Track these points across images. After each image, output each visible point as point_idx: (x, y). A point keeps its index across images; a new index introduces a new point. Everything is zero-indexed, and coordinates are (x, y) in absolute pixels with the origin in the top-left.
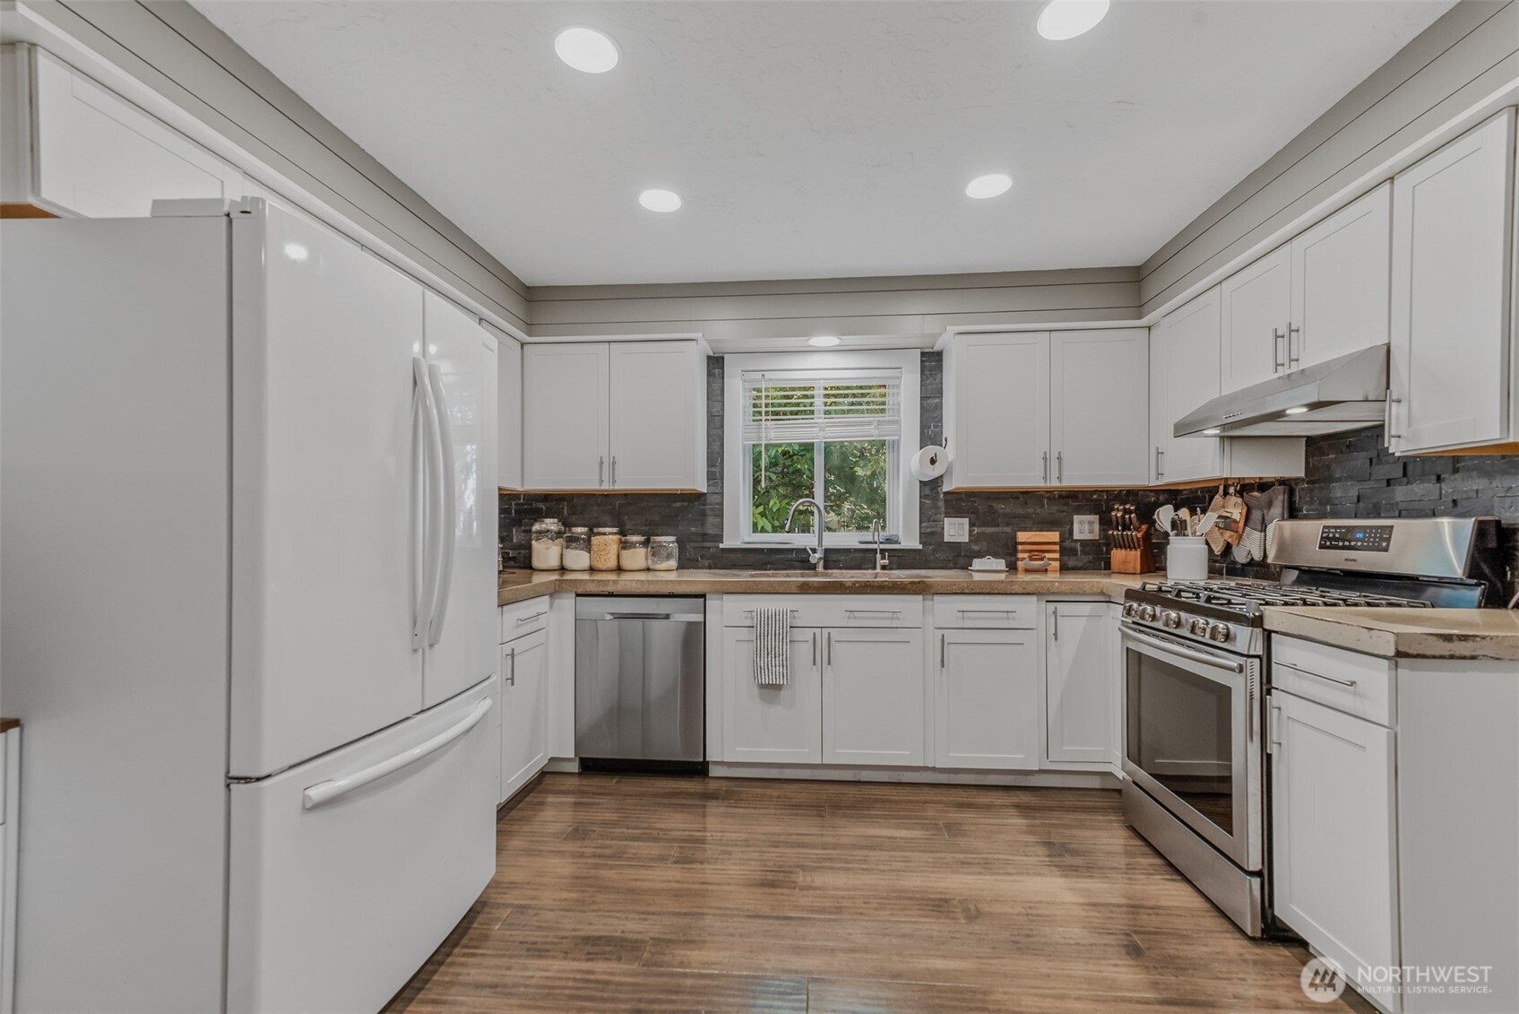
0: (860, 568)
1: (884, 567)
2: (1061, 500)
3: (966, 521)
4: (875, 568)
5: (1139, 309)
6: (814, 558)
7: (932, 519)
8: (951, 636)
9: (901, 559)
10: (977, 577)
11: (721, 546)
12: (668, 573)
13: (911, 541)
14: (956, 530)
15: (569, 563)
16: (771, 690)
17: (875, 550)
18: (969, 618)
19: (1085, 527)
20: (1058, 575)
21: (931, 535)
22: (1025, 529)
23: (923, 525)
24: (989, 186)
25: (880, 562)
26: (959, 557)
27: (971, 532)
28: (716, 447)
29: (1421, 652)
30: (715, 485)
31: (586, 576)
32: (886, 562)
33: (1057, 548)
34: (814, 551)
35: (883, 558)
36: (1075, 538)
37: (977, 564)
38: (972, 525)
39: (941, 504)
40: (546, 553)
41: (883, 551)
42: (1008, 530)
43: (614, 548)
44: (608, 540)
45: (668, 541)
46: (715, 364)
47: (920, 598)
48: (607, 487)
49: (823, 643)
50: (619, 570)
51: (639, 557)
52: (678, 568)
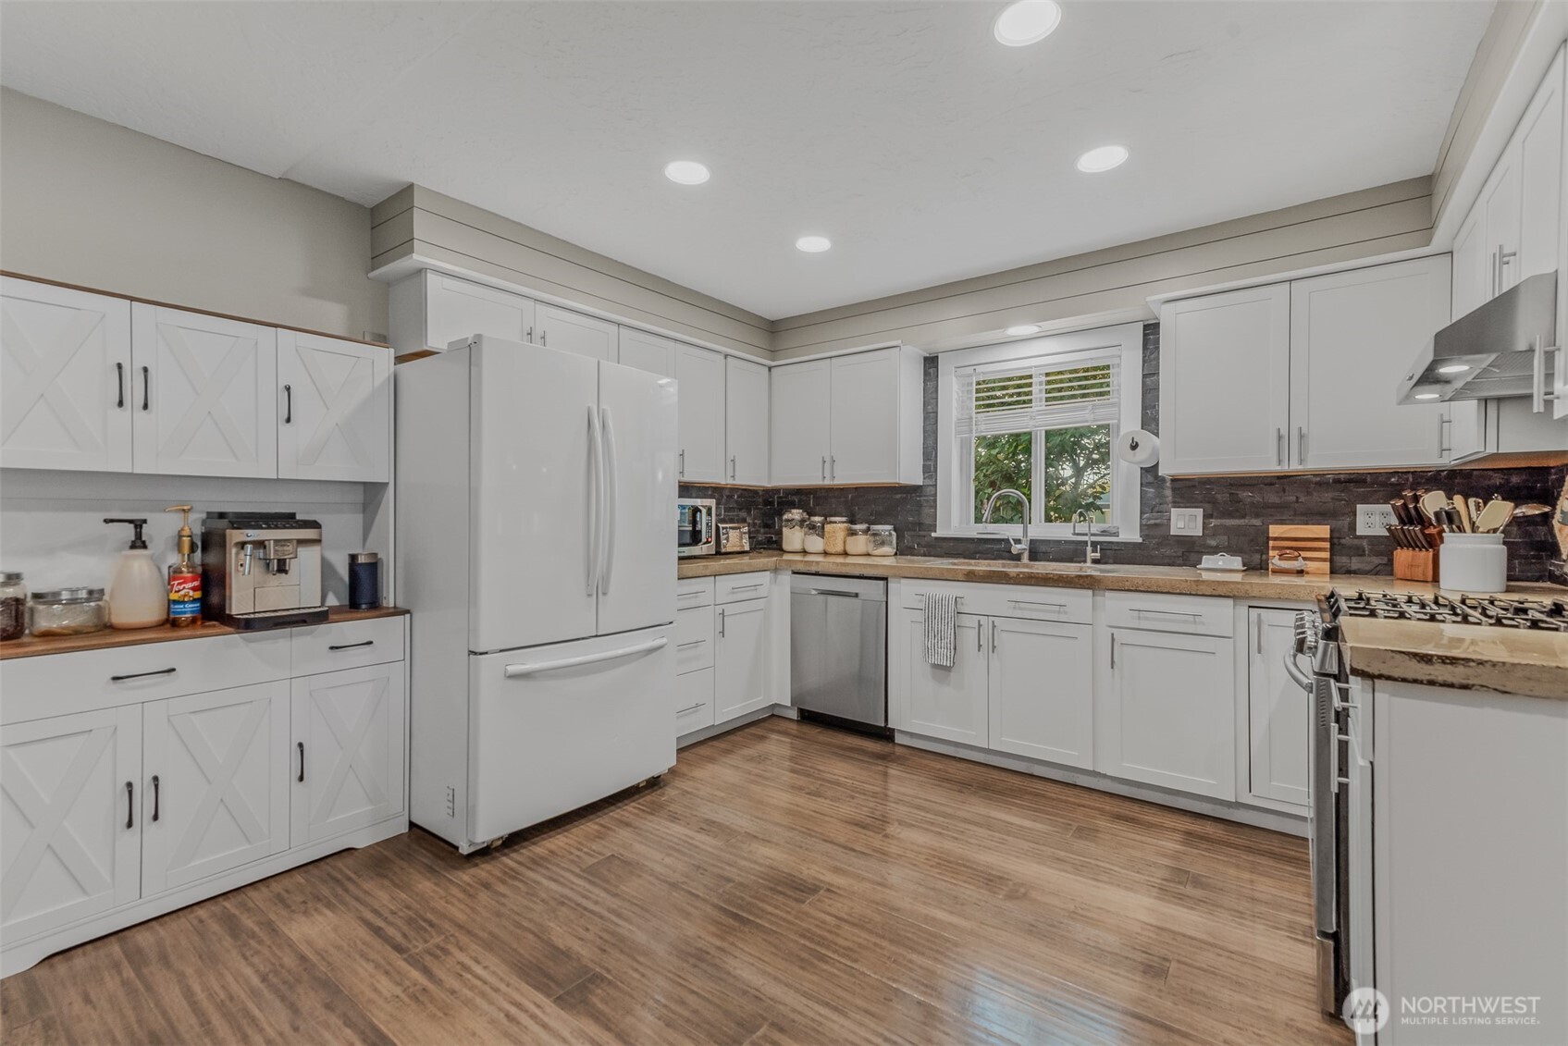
0: (1071, 561)
1: (1095, 561)
2: (1338, 486)
3: (1199, 512)
4: (1085, 561)
5: (1431, 232)
6: (1015, 549)
7: (1156, 509)
8: (1121, 636)
9: (1114, 553)
10: (1206, 576)
11: (933, 535)
12: (885, 557)
13: (1131, 534)
14: (1187, 522)
15: (809, 549)
16: (943, 670)
17: (1086, 542)
18: (1147, 619)
19: (1373, 520)
20: (1328, 580)
21: (1155, 532)
22: (1282, 522)
23: (1146, 516)
24: (1103, 159)
25: (1090, 555)
26: (1188, 552)
27: (1205, 526)
28: (930, 442)
29: (1385, 672)
30: (930, 477)
31: (820, 559)
32: (1097, 555)
33: (1327, 545)
34: (1018, 541)
35: (1094, 551)
36: (1358, 534)
37: (1207, 561)
38: (1207, 516)
39: (1168, 492)
40: (793, 538)
41: (1094, 544)
42: (1257, 522)
43: (841, 535)
44: (838, 527)
45: (885, 529)
46: (931, 363)
47: (1090, 592)
48: (828, 482)
49: (986, 631)
50: (845, 554)
51: (860, 543)
52: (896, 554)
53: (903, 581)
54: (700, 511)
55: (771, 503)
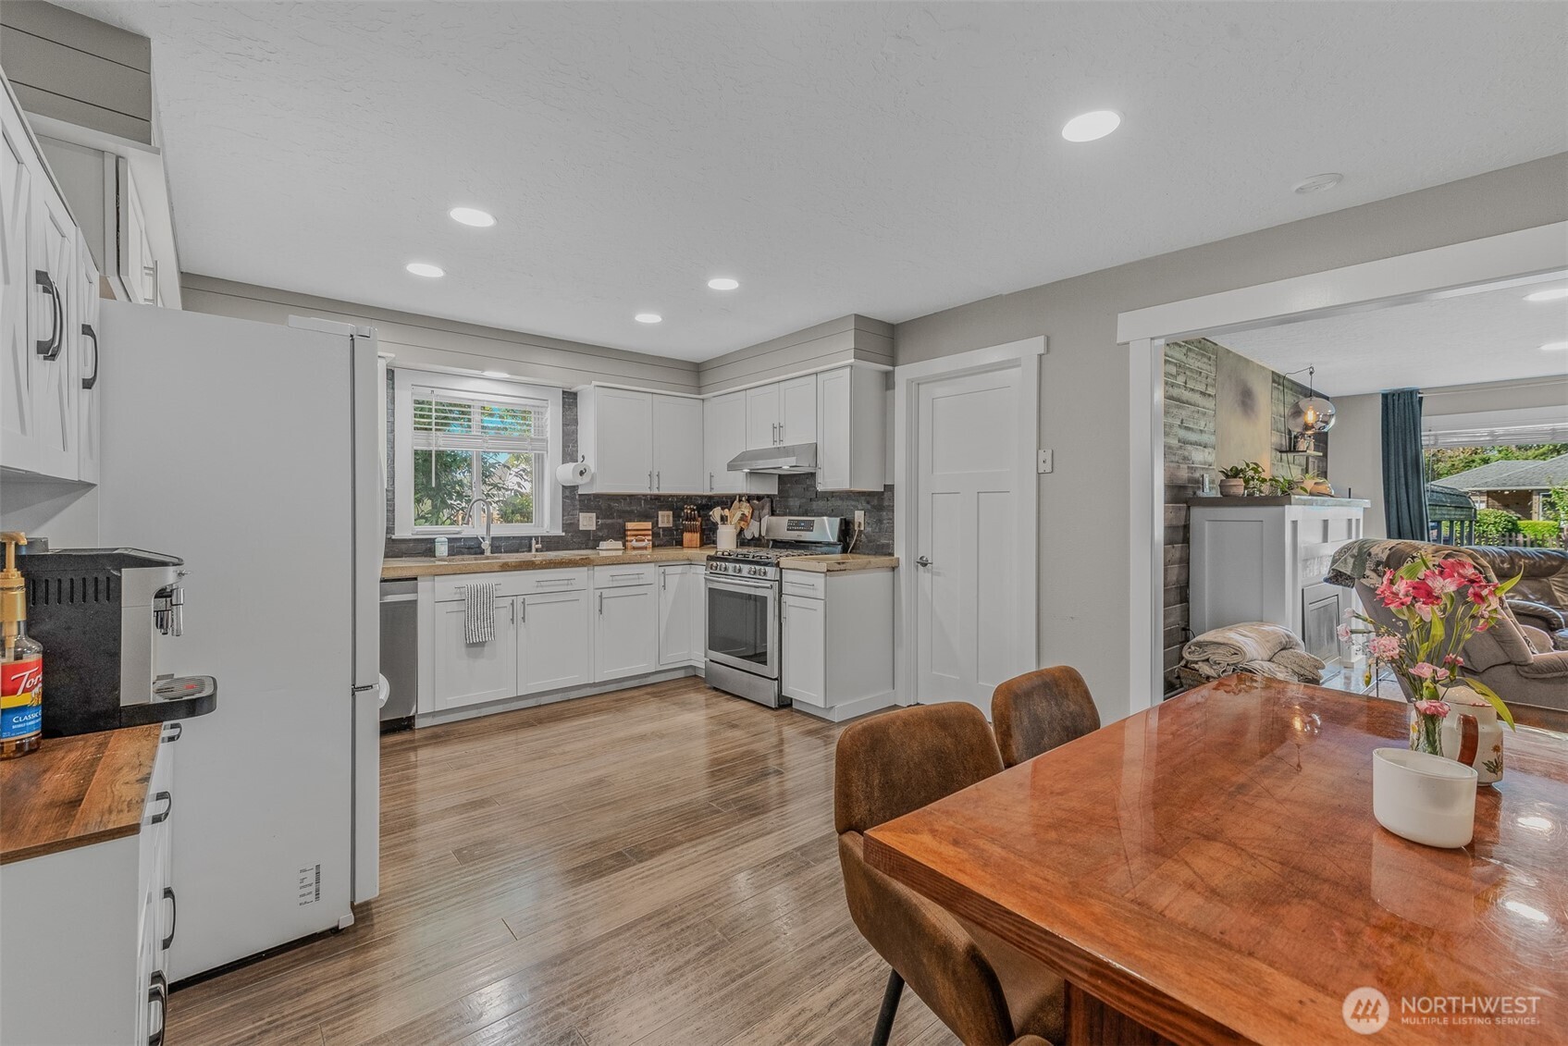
0: (517, 551)
1: (537, 550)
2: (651, 502)
3: (594, 515)
4: (530, 551)
5: (699, 388)
6: (486, 545)
7: (571, 513)
8: (606, 593)
9: (549, 543)
10: (603, 554)
11: (393, 537)
13: (557, 530)
14: (588, 522)
16: (475, 646)
17: (531, 538)
18: (617, 580)
19: (665, 519)
20: (653, 550)
21: (570, 526)
22: (630, 521)
23: (565, 518)
25: (534, 546)
26: (591, 540)
27: (597, 522)
32: (540, 546)
33: (650, 532)
34: (481, 539)
35: (537, 543)
36: (659, 526)
37: (603, 545)
38: (597, 518)
39: (577, 503)
41: (536, 538)
42: (620, 521)
47: (586, 568)
49: (519, 606)
53: (436, 578)
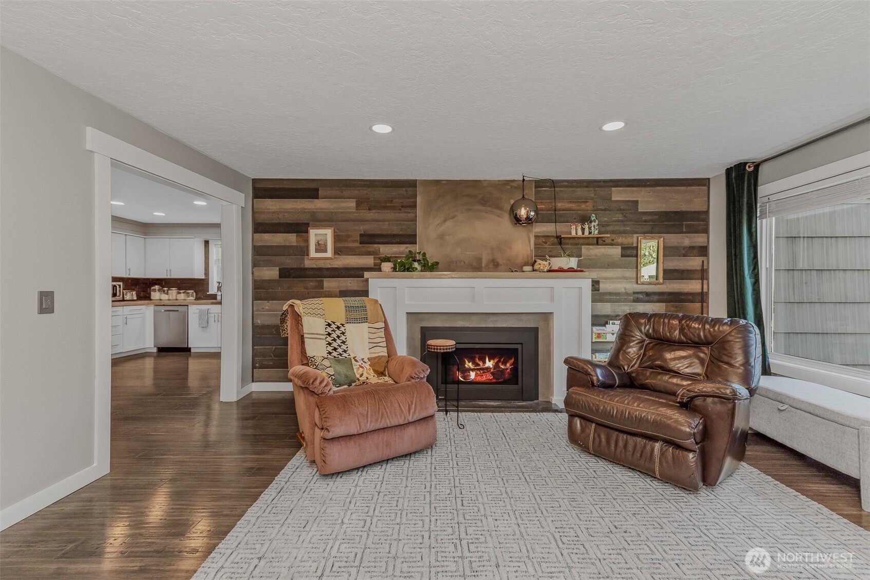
11: (208, 293)
15: (162, 298)
28: (207, 265)
30: (207, 276)
31: (166, 301)
40: (156, 295)
43: (175, 294)
44: (174, 291)
45: (191, 292)
46: (207, 243)
48: (169, 277)
49: (216, 317)
50: (177, 300)
51: (182, 296)
52: (195, 300)
53: (194, 306)
54: (116, 287)
55: (146, 284)
